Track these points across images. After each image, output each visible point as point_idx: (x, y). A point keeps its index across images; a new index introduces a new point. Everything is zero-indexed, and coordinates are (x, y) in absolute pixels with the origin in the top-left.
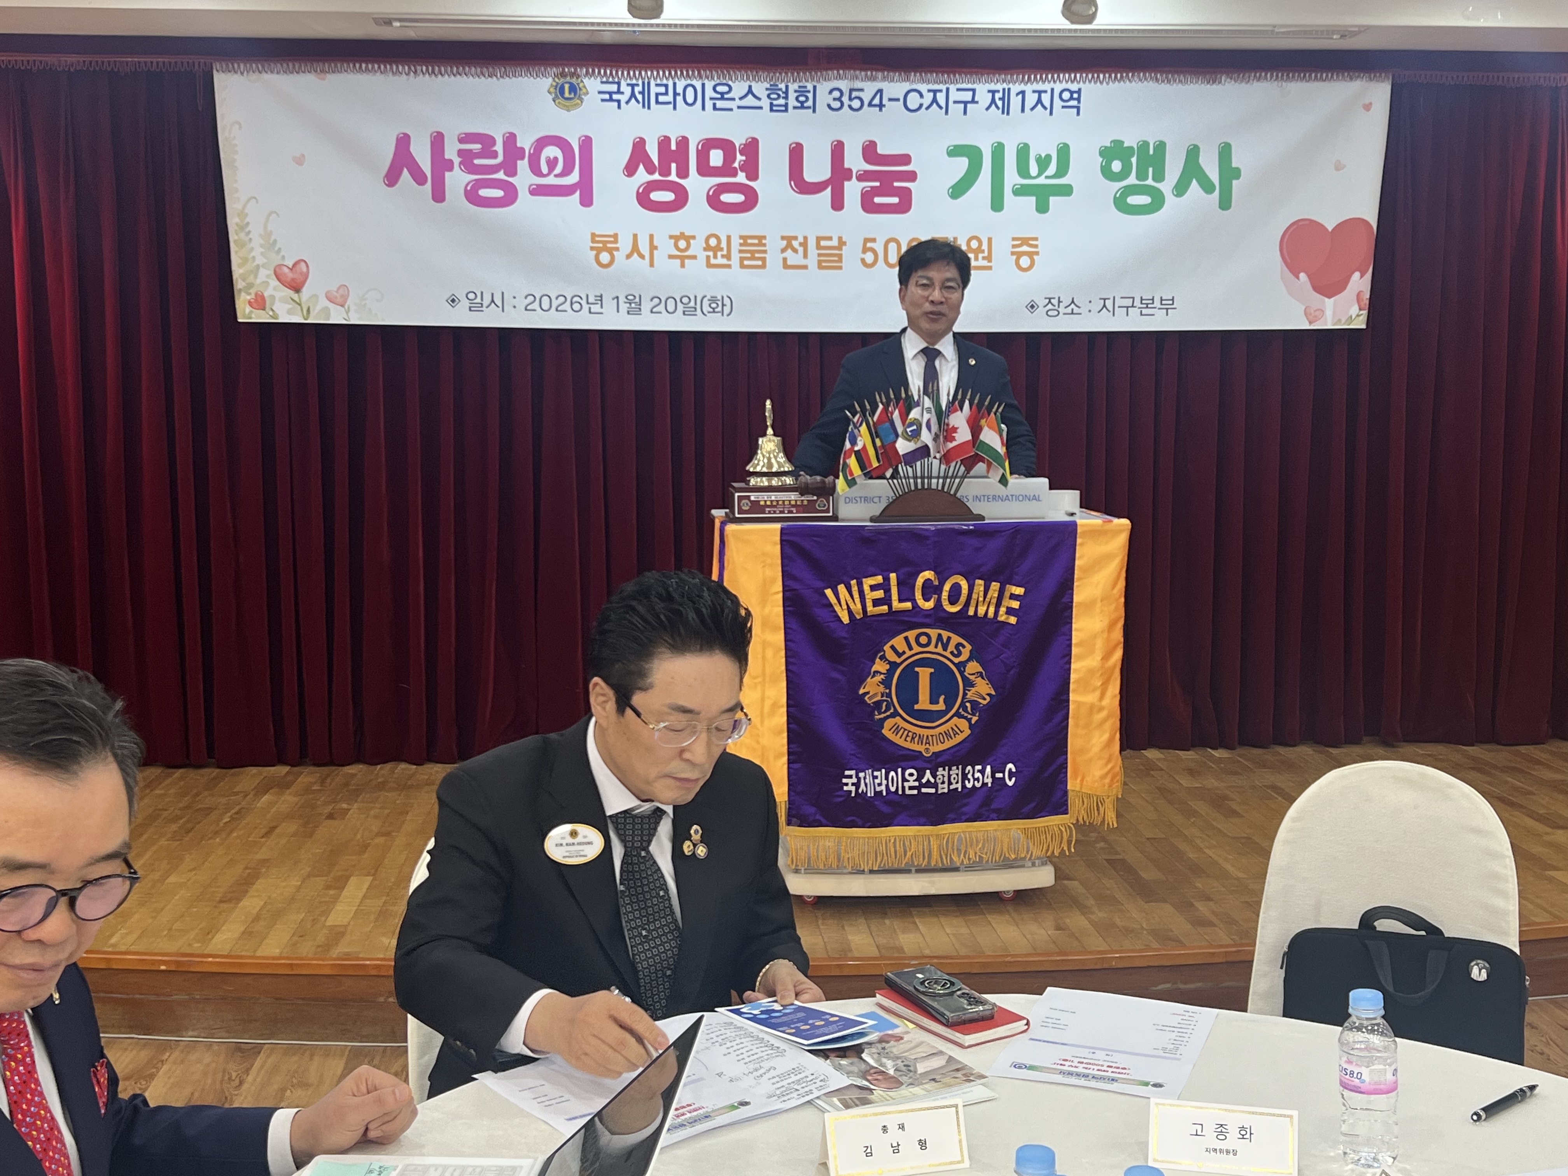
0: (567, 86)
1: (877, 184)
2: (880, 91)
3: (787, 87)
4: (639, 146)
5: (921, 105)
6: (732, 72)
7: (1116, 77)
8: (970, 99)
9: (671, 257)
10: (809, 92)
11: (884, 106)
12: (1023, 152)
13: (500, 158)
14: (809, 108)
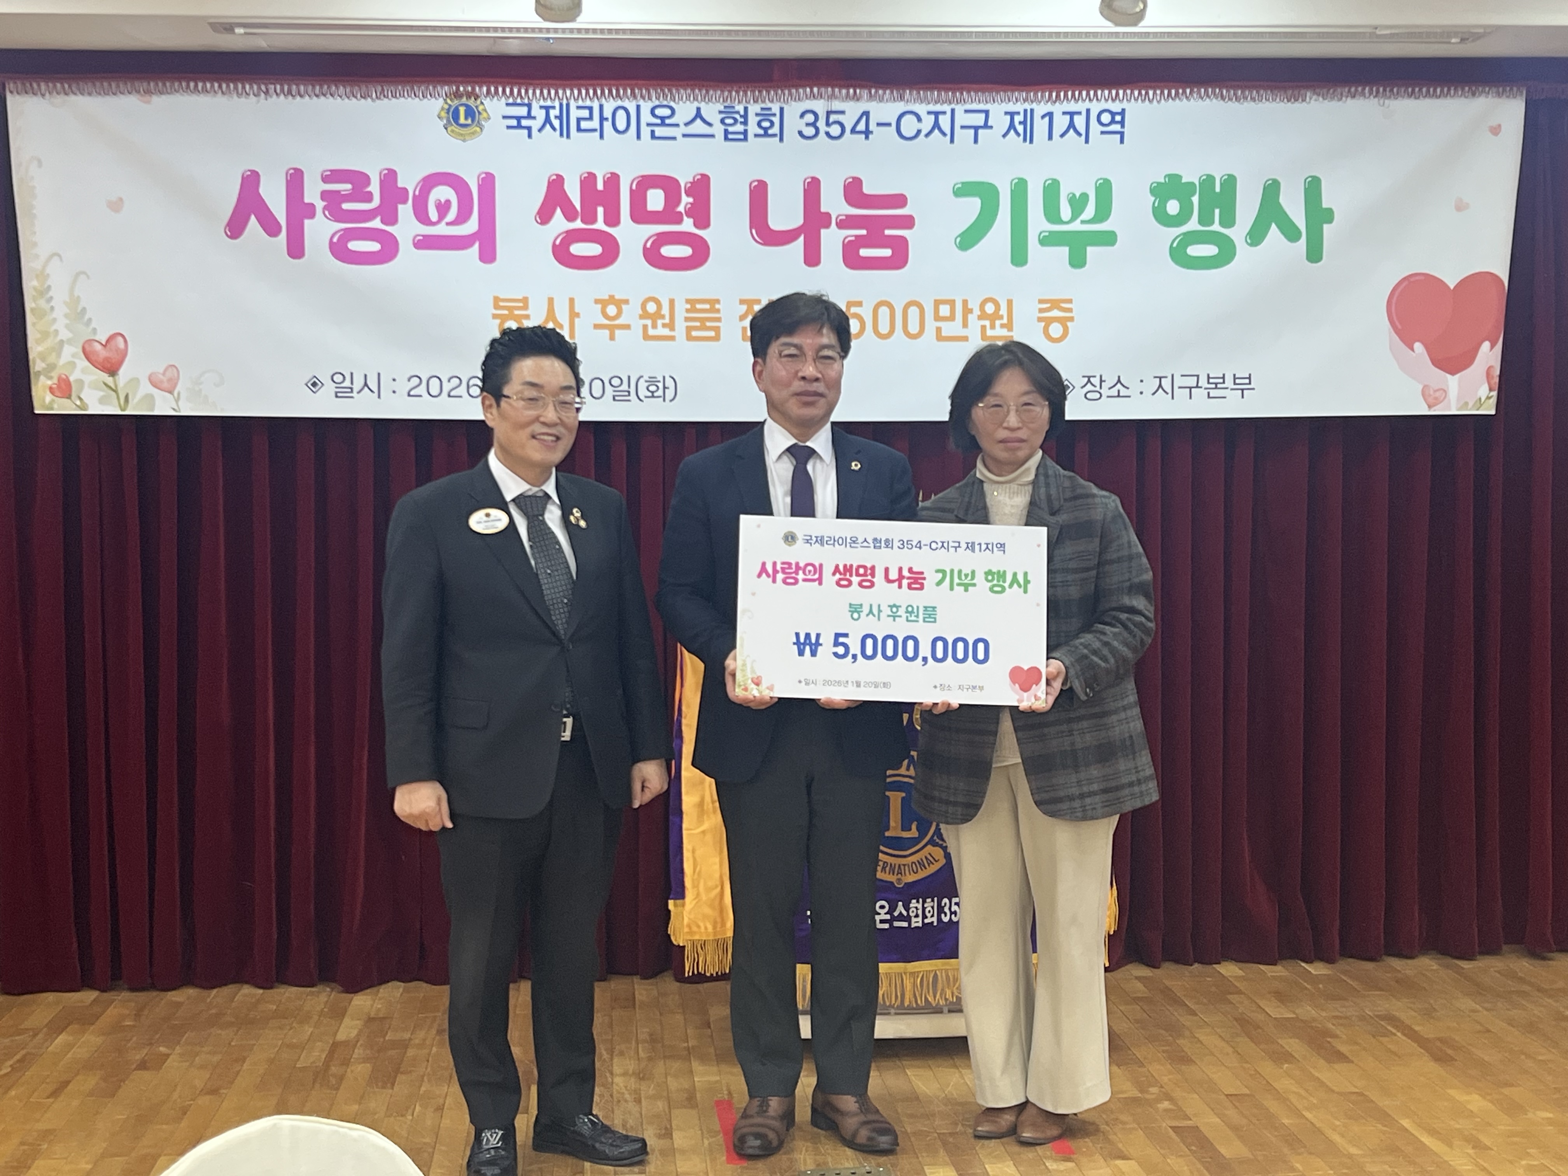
0: (462, 110)
1: (864, 232)
2: (866, 114)
3: (746, 109)
4: (556, 185)
5: (919, 132)
6: (674, 91)
7: (1169, 94)
8: (982, 123)
9: (597, 326)
10: (774, 115)
11: (872, 132)
12: (1051, 190)
13: (376, 202)
14: (774, 135)
